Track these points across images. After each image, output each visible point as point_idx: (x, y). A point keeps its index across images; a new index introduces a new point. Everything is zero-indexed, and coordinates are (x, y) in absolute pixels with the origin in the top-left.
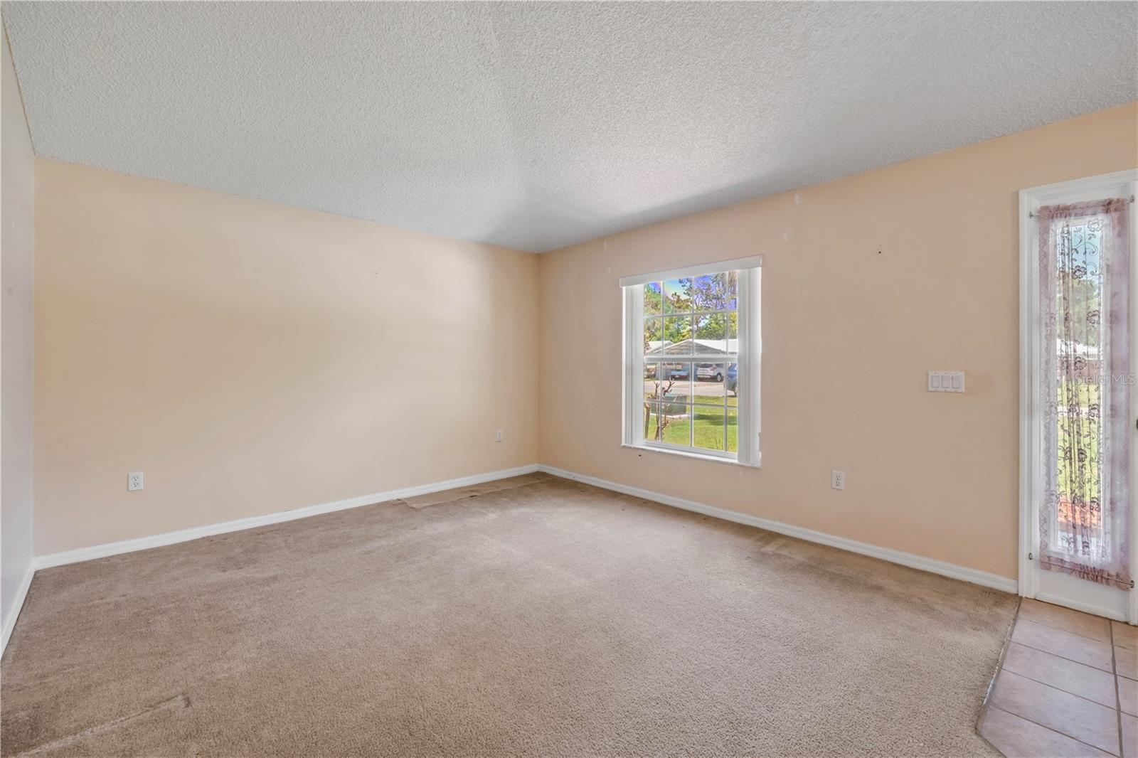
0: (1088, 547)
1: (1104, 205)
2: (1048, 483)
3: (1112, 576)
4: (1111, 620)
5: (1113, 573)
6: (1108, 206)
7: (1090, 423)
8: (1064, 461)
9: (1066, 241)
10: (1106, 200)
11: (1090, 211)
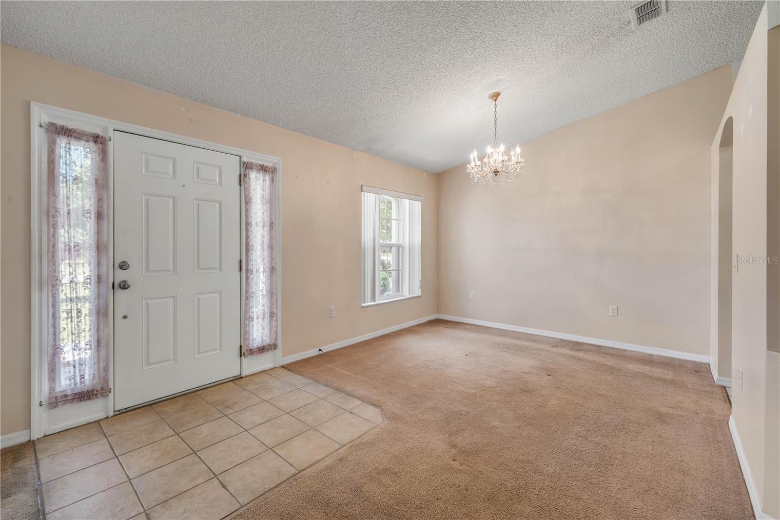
0: (83, 378)
1: (94, 137)
2: (55, 340)
3: (99, 390)
4: (98, 421)
5: (99, 388)
6: (97, 139)
7: (85, 289)
8: (67, 320)
9: (68, 155)
10: (95, 134)
11: (85, 138)
